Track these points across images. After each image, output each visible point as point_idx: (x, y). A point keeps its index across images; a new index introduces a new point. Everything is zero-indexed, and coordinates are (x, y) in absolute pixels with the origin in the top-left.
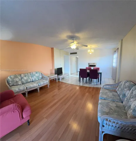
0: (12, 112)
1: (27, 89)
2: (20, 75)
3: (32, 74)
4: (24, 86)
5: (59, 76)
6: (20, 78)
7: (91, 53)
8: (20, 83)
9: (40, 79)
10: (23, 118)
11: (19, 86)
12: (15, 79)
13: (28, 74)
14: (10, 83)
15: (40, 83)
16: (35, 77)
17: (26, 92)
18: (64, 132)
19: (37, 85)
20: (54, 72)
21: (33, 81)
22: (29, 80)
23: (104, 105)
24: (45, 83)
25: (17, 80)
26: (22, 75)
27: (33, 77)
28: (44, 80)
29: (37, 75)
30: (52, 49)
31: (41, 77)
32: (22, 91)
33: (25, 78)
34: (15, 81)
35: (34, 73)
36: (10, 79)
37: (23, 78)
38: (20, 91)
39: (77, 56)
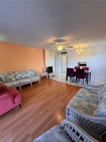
0: (5, 99)
1: (20, 84)
2: (14, 73)
3: (26, 72)
4: (17, 82)
5: (49, 74)
6: (14, 75)
7: (79, 53)
8: (14, 79)
9: (33, 75)
10: (15, 102)
11: (12, 82)
12: (8, 77)
13: (22, 72)
14: (3, 80)
15: (32, 79)
16: (29, 74)
17: (20, 86)
18: (42, 114)
19: (30, 80)
20: (45, 70)
21: (27, 78)
22: (23, 77)
23: (76, 101)
24: (37, 79)
25: (11, 77)
26: (16, 73)
27: (27, 74)
28: (36, 77)
29: (30, 72)
30: (44, 50)
31: (34, 74)
32: (16, 85)
33: (19, 75)
34: (9, 78)
35: (28, 71)
36: (3, 77)
37: (17, 75)
38: (13, 86)
39: (67, 55)
